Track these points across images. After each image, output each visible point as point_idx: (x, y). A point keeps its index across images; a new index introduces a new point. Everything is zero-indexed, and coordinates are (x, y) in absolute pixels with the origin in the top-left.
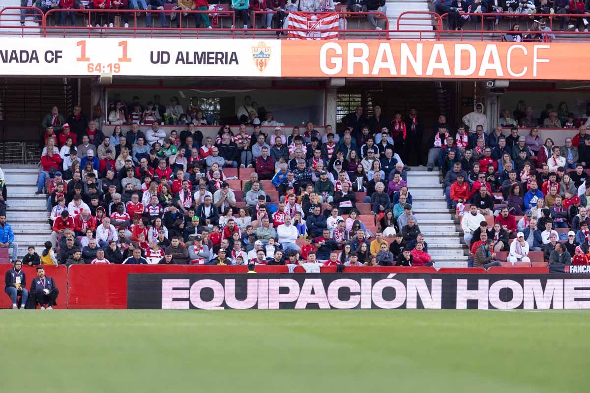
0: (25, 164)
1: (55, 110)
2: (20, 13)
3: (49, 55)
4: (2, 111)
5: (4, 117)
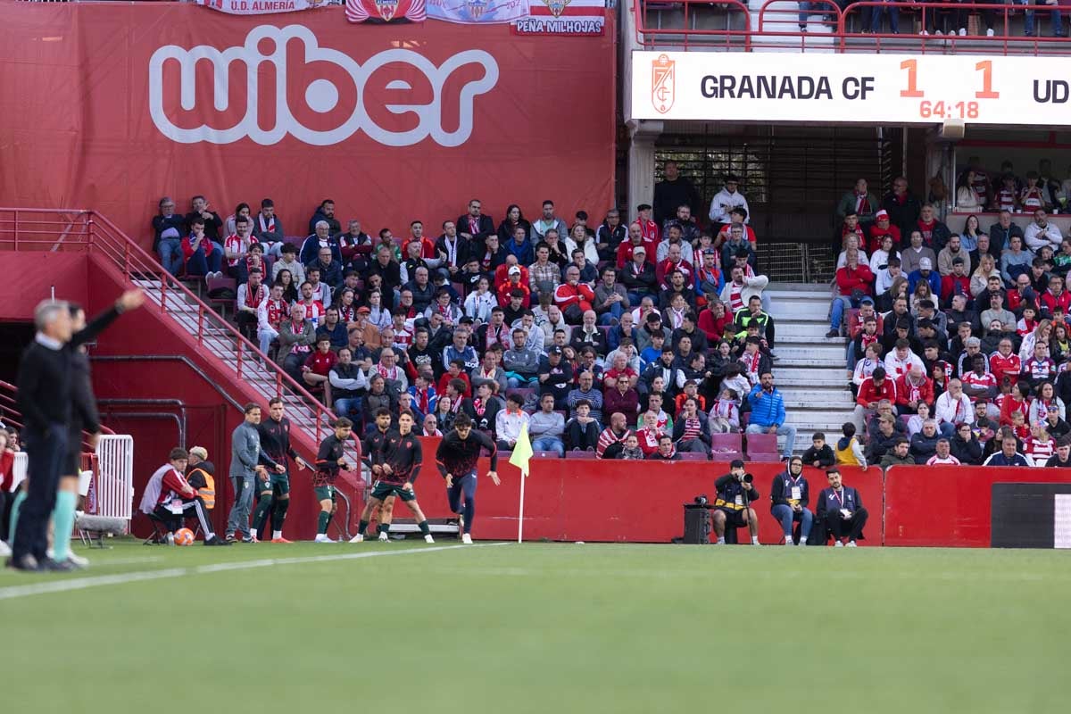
0: (807, 282)
1: (862, 185)
2: (798, 8)
3: (851, 85)
4: (765, 186)
5: (769, 197)
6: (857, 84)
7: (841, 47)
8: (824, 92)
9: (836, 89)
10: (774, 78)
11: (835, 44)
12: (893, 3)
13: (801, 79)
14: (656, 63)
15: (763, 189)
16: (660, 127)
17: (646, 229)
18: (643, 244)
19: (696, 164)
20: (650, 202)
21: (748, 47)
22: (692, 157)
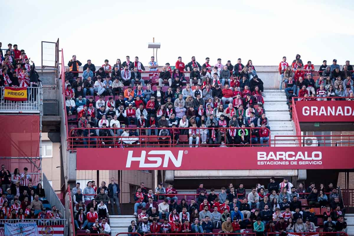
12: (159, 233)
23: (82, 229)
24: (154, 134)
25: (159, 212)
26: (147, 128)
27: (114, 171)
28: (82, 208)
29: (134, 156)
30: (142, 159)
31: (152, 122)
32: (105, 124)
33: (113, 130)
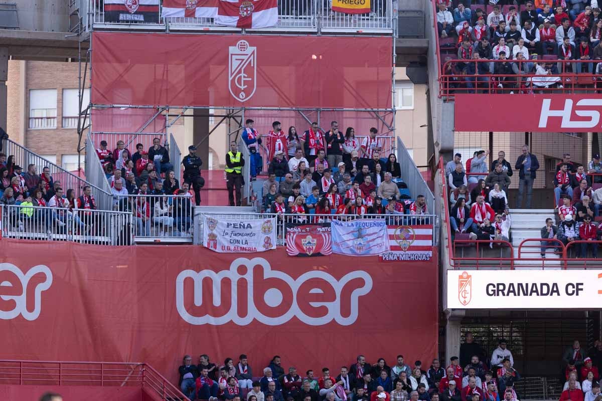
0: (546, 399)
1: (577, 344)
2: (540, 245)
3: (570, 288)
4: (523, 345)
5: (525, 351)
6: (574, 287)
7: (564, 266)
8: (555, 292)
9: (562, 290)
10: (527, 285)
11: (561, 264)
12: (595, 241)
13: (542, 285)
14: (461, 277)
15: (521, 347)
16: (463, 313)
17: (456, 371)
18: (454, 379)
19: (484, 333)
20: (458, 355)
21: (512, 267)
22: (482, 329)
23: (464, 232)
24: (587, 71)
25: (594, 204)
26: (574, 60)
27: (518, 133)
28: (463, 196)
29: (552, 108)
30: (565, 114)
31: (584, 49)
32: (503, 53)
33: (517, 63)
